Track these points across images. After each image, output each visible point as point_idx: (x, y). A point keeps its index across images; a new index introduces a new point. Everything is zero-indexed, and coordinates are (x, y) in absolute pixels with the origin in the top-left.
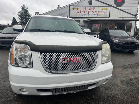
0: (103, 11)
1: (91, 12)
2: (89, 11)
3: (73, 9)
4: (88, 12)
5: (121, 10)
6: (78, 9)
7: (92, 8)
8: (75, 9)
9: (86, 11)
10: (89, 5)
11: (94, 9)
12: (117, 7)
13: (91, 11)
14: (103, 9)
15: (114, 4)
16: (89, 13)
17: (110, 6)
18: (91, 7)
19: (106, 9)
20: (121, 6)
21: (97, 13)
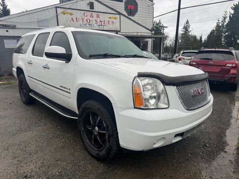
0: (111, 20)
1: (94, 22)
2: (91, 19)
3: (64, 13)
4: (88, 20)
5: (134, 21)
6: (71, 14)
7: (95, 14)
8: (67, 13)
9: (86, 18)
10: (89, 9)
11: (98, 16)
12: (130, 17)
13: (93, 19)
14: (110, 18)
15: (124, 11)
16: (91, 23)
17: (120, 14)
18: (93, 13)
19: (115, 18)
20: (133, 15)
21: (103, 23)
